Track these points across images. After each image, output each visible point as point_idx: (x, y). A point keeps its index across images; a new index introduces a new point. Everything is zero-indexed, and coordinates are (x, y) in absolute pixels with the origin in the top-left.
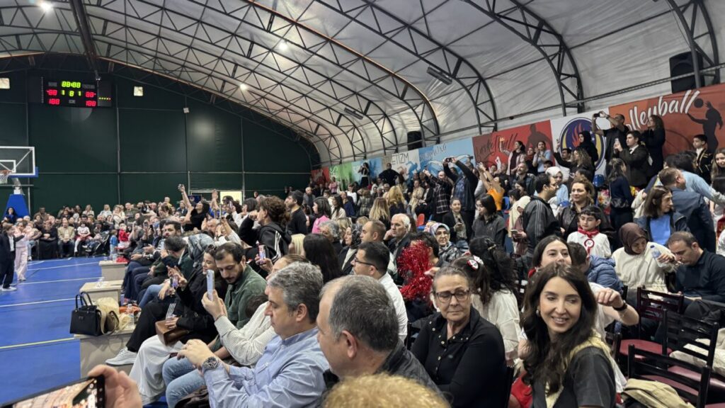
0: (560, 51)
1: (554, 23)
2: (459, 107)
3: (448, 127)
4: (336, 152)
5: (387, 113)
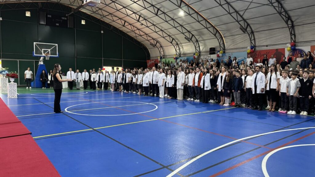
0: (292, 27)
2: (237, 41)
3: (230, 47)
4: (162, 53)
5: (198, 40)
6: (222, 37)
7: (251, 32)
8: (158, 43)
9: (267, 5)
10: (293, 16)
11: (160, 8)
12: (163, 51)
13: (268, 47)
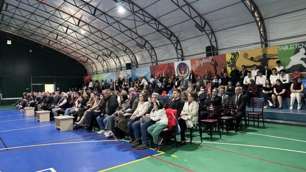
0: (177, 42)
1: (175, 34)
3: (141, 62)
6: (133, 54)
10: (175, 32)
12: (96, 67)
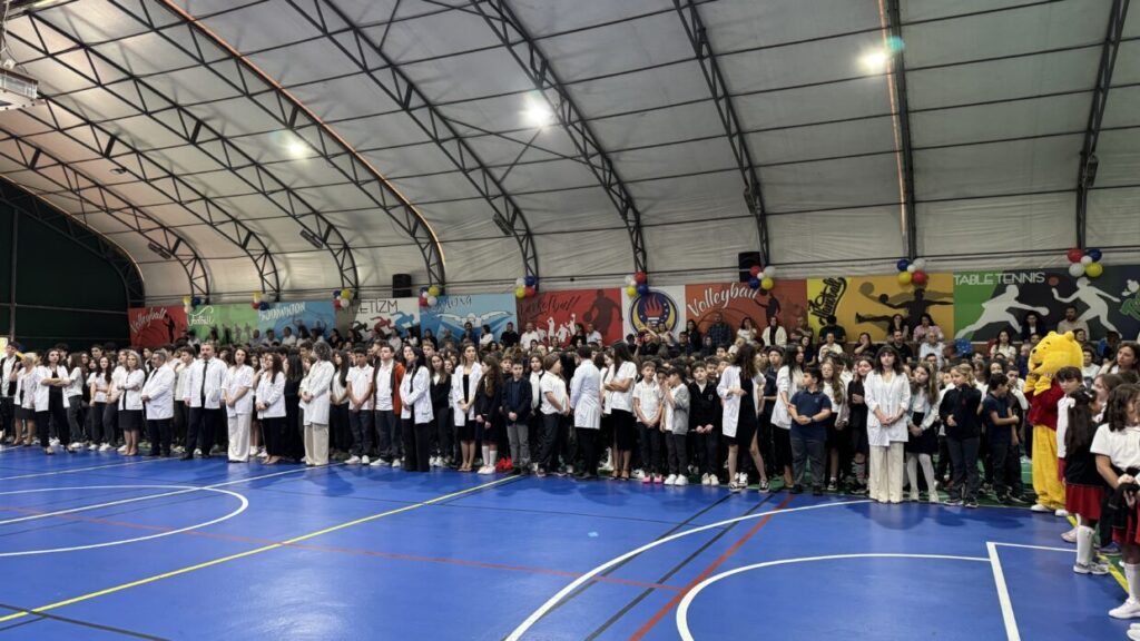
0: (637, 227)
4: (201, 282)
5: (350, 245)
6: (433, 242)
7: (524, 233)
8: (182, 243)
9: (572, 158)
11: (208, 119)
12: (205, 276)
13: (575, 282)
